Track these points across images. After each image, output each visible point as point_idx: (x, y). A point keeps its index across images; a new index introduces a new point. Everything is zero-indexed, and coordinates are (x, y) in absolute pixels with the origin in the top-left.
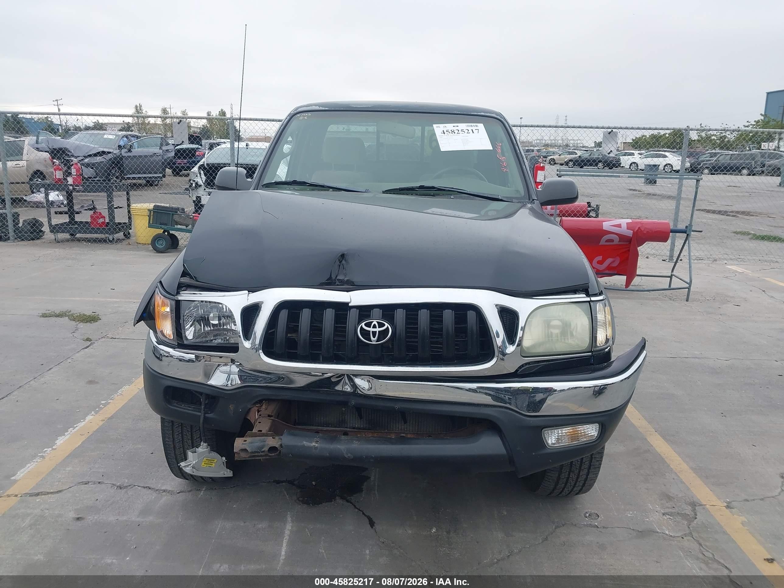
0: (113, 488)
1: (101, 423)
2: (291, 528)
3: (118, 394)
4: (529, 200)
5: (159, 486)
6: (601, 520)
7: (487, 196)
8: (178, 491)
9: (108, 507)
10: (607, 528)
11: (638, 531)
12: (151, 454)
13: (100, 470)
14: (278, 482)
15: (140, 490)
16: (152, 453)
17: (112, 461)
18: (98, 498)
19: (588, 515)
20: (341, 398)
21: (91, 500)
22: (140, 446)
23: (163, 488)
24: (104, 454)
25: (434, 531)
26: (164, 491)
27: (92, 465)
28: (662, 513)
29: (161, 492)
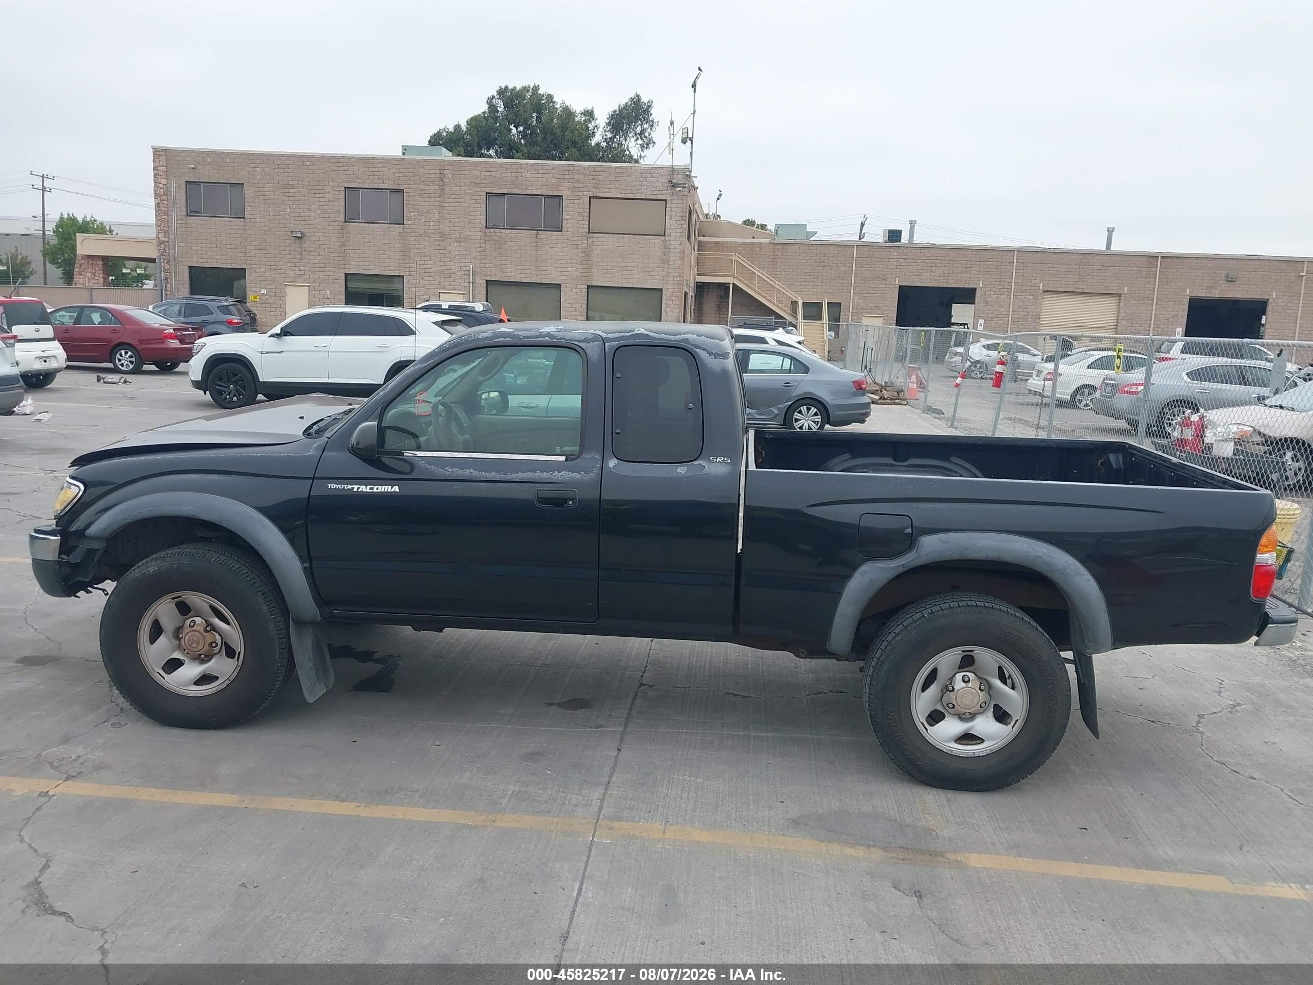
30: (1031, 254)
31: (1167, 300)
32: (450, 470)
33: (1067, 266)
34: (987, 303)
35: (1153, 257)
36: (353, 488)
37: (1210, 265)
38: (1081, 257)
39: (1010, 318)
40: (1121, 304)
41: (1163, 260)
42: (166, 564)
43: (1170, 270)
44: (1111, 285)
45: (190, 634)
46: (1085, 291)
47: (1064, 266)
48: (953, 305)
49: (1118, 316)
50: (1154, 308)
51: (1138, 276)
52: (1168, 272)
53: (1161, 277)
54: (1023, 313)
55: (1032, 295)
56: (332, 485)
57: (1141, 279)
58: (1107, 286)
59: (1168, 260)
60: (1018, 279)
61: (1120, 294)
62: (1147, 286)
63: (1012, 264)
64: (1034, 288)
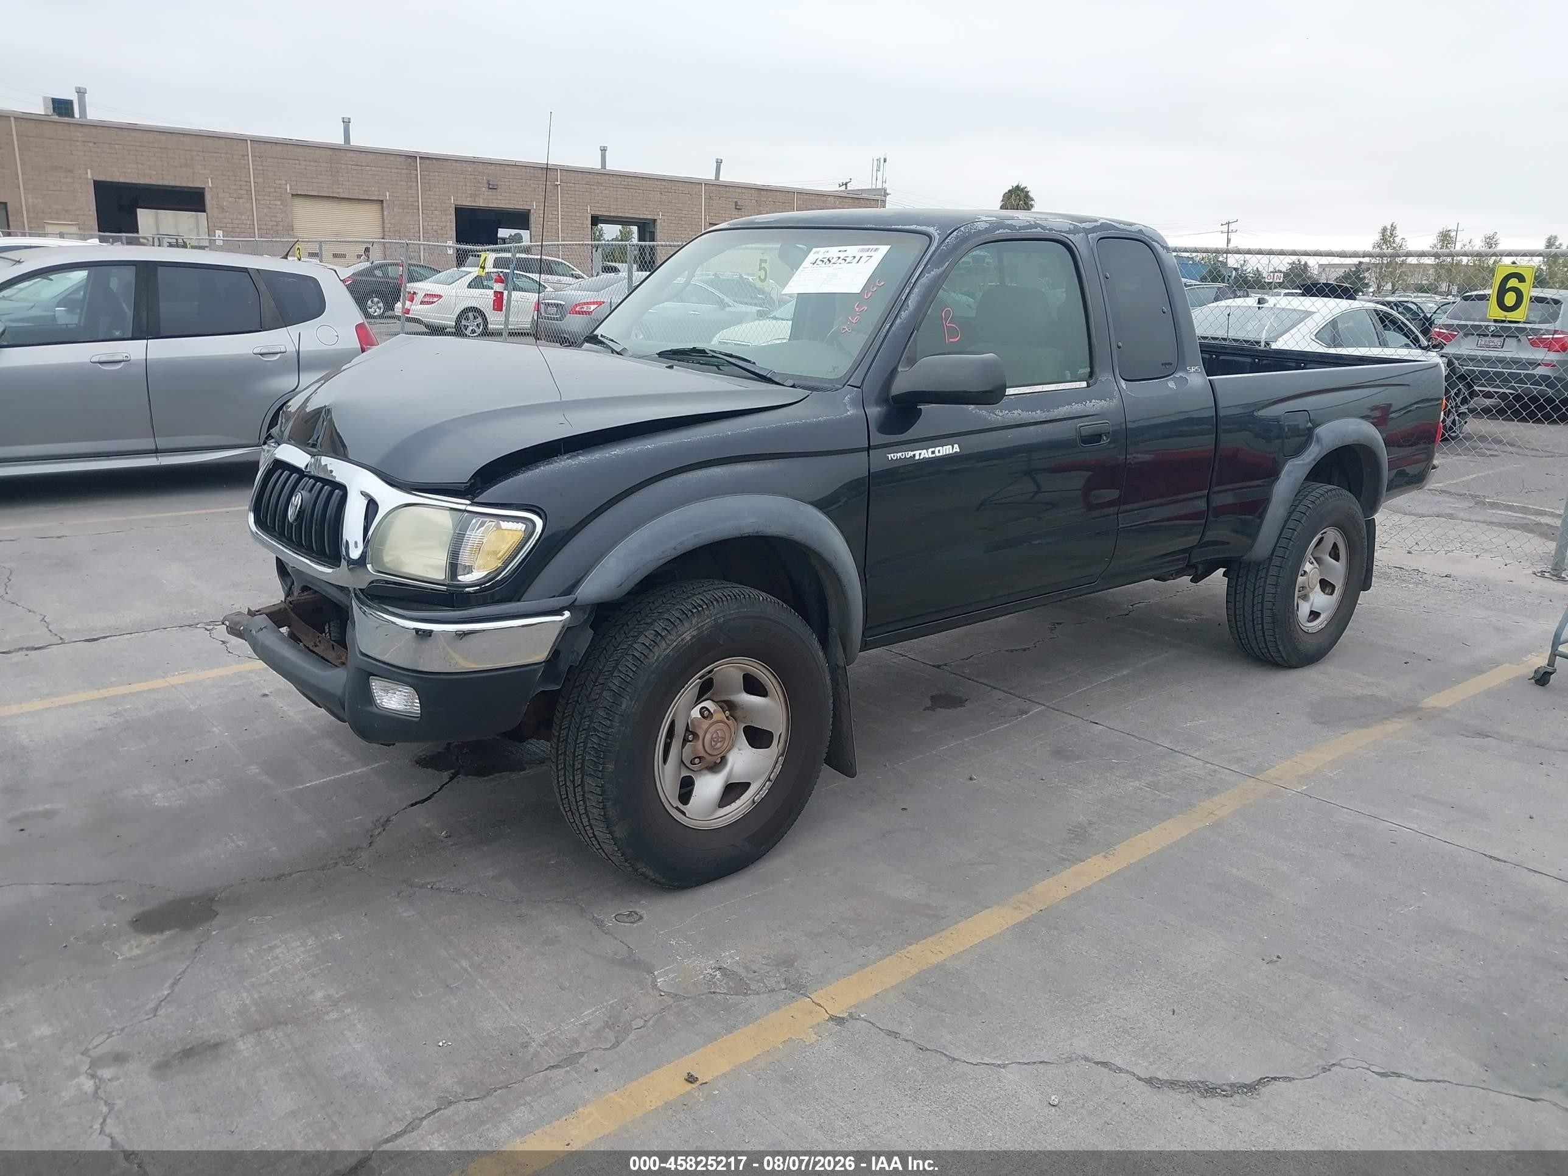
30: (269, 146)
31: (432, 208)
32: (1000, 414)
33: (316, 164)
34: (222, 209)
35: (411, 157)
36: (914, 455)
37: (470, 169)
38: (331, 153)
39: (256, 230)
40: (385, 213)
41: (422, 161)
42: (708, 622)
43: (431, 174)
44: (370, 188)
45: (712, 729)
46: (341, 196)
47: (312, 164)
48: (138, 210)
49: (383, 228)
50: (421, 218)
51: (399, 179)
52: (429, 175)
53: (423, 181)
54: (271, 223)
55: (279, 200)
56: (892, 455)
57: (402, 183)
58: (366, 191)
59: (428, 161)
60: (257, 177)
61: (382, 201)
62: (409, 192)
63: (246, 157)
64: (279, 190)
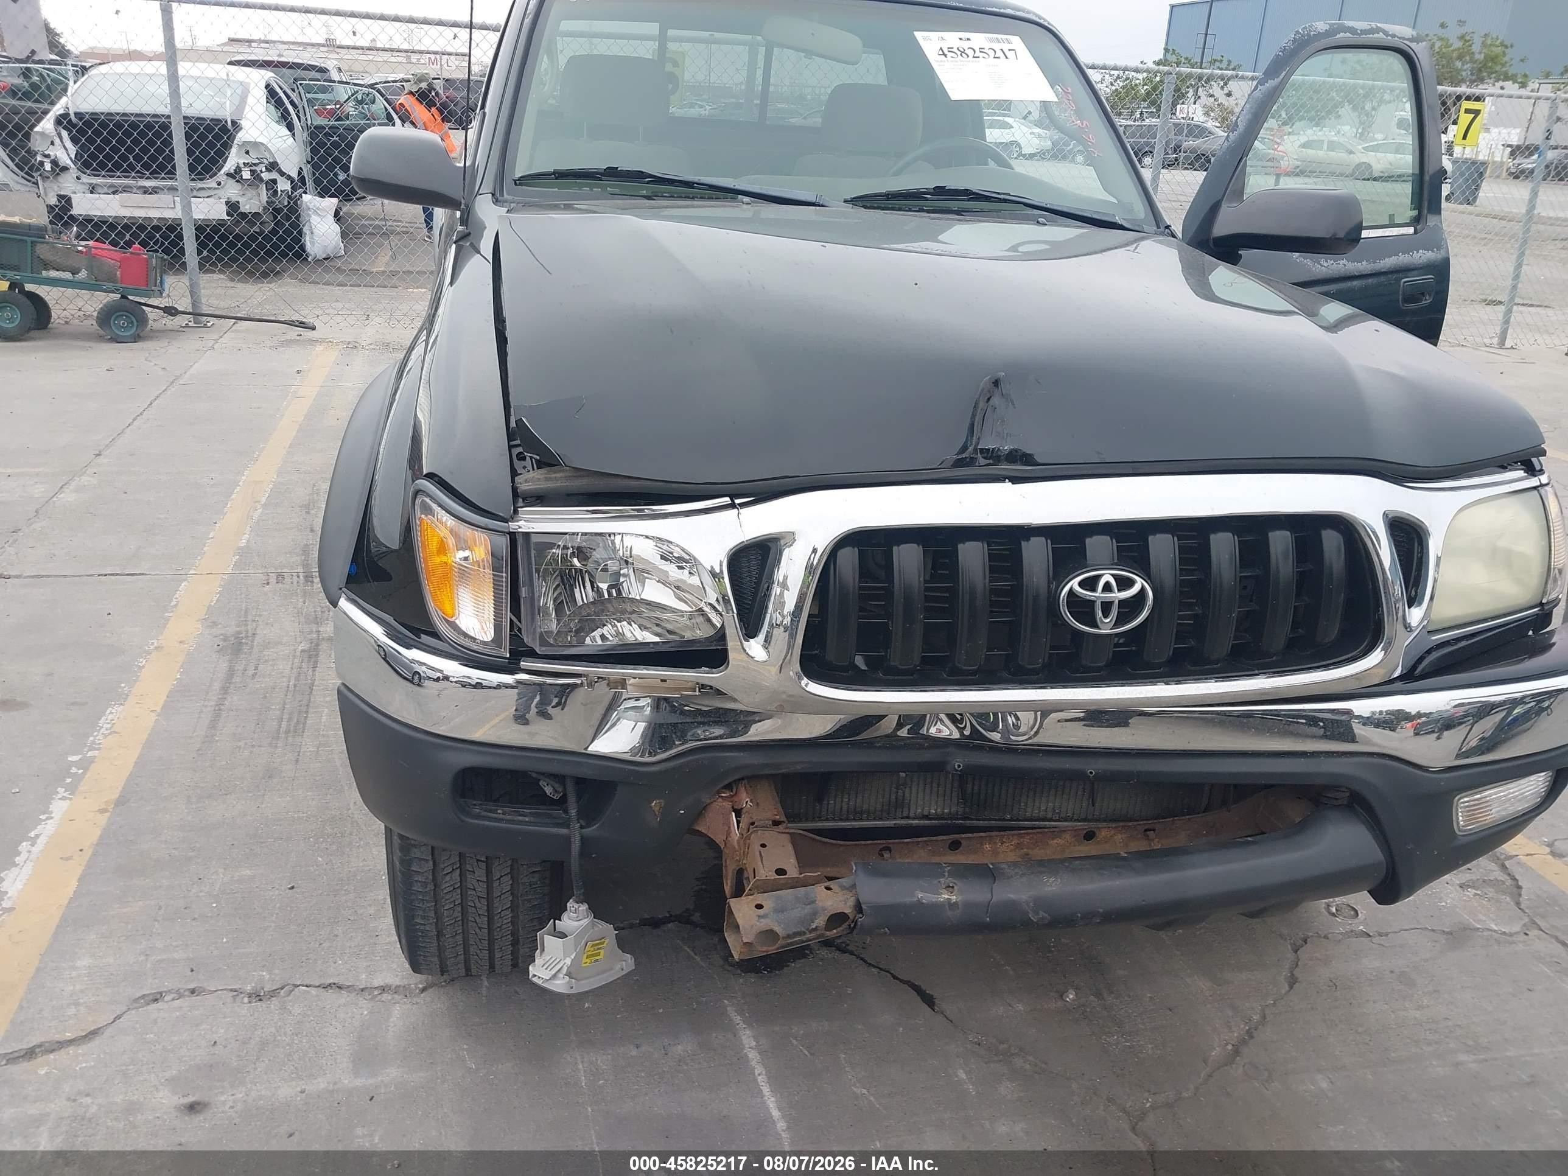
0: (238, 999)
1: (103, 819)
2: (754, 1043)
3: (103, 730)
4: (1158, 227)
5: (363, 980)
6: (1366, 919)
7: (1090, 216)
8: (421, 986)
9: (258, 1059)
10: (1387, 935)
11: (1444, 932)
12: (290, 889)
13: (176, 956)
14: (655, 923)
15: (317, 996)
16: (293, 888)
17: (194, 923)
18: (216, 1037)
19: (1334, 910)
20: (927, 756)
21: (199, 1047)
22: (248, 872)
23: (378, 982)
24: (160, 908)
25: (1071, 997)
26: (383, 989)
27: (144, 943)
28: (1458, 885)
29: (376, 993)
